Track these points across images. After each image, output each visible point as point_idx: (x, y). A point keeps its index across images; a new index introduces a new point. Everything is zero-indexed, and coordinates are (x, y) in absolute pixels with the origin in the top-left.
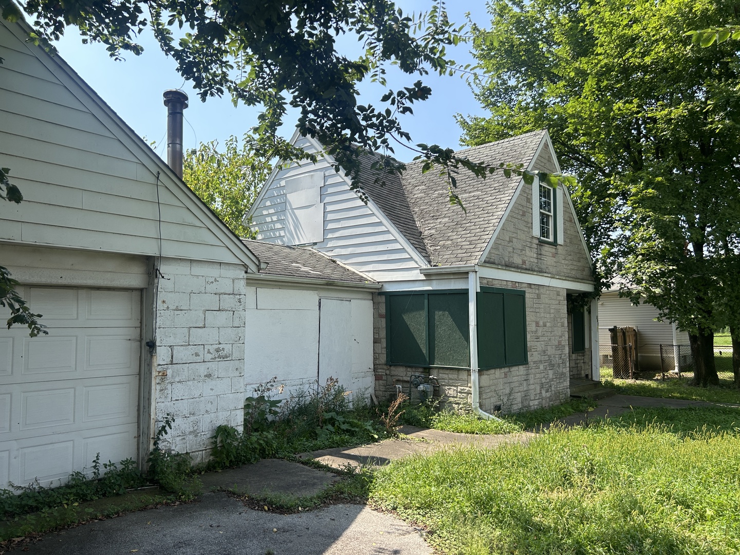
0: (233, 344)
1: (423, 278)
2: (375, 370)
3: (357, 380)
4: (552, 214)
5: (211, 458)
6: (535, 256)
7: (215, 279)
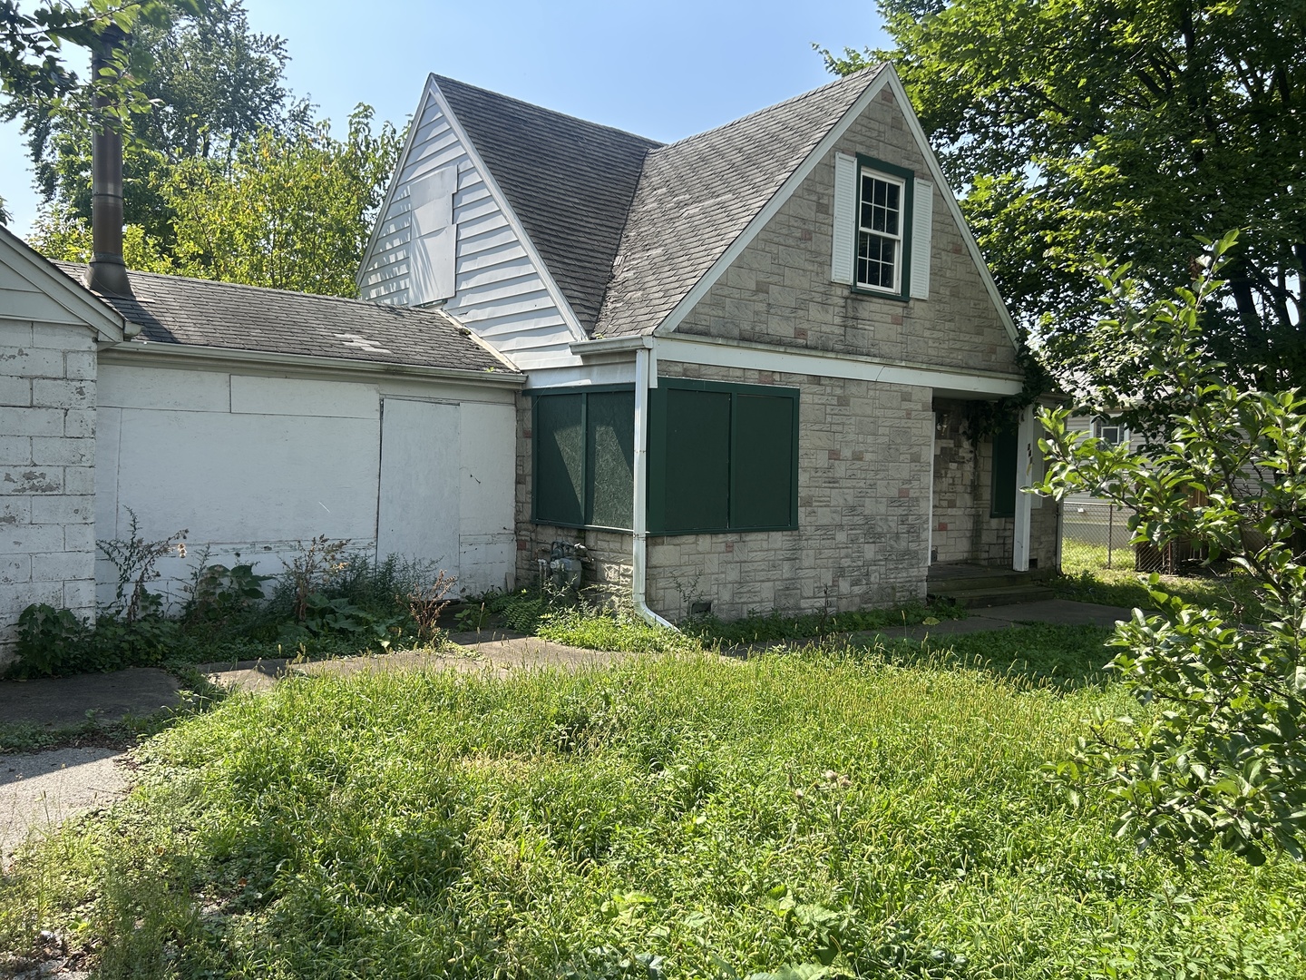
0: (65, 467)
1: (578, 361)
2: (517, 531)
3: (473, 547)
4: (900, 236)
5: (18, 658)
6: (838, 320)
7: (20, 351)
